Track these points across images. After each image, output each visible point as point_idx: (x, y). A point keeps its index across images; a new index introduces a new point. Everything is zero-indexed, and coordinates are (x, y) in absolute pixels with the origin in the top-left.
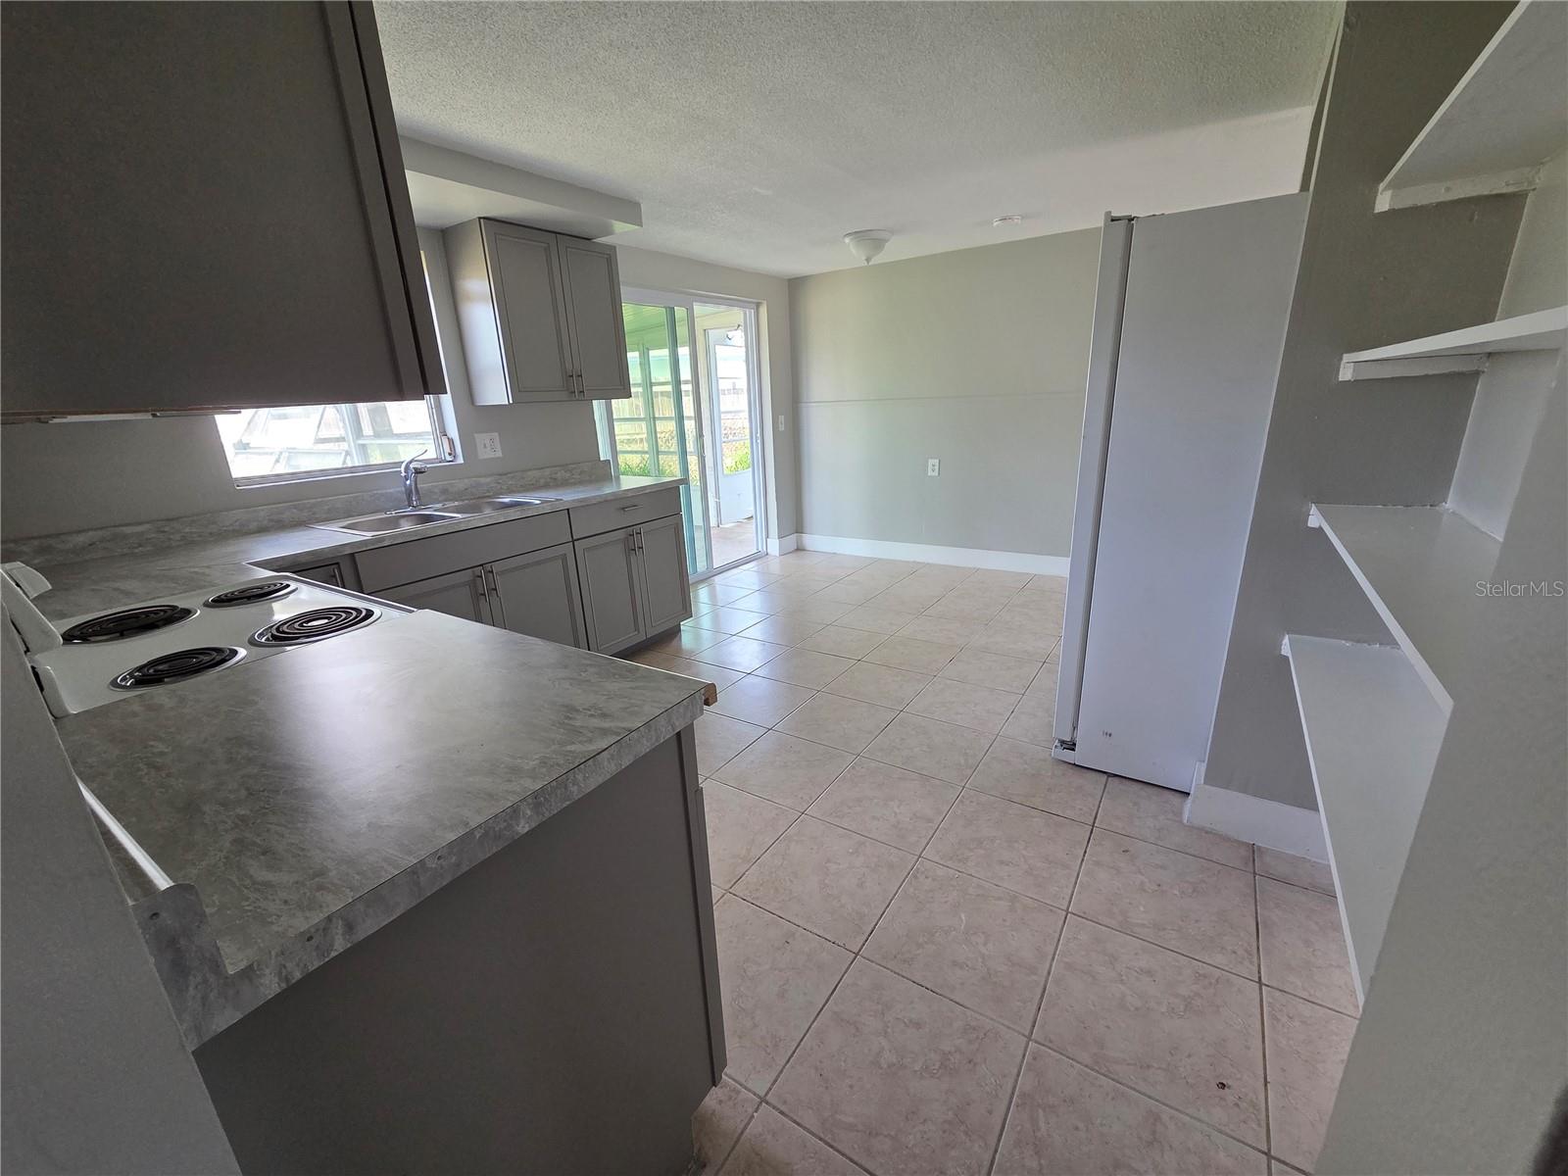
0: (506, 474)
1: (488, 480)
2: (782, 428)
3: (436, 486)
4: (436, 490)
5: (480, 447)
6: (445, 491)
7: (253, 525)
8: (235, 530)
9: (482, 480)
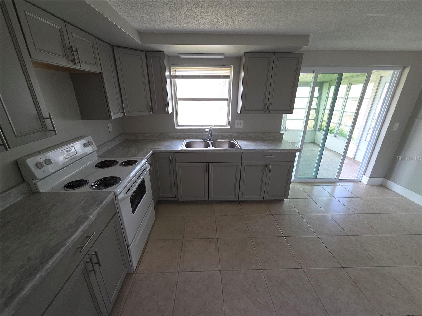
0: (242, 133)
1: (236, 134)
2: (395, 129)
3: (220, 134)
4: (219, 135)
5: (236, 124)
6: (222, 136)
7: (176, 137)
8: (172, 138)
9: (234, 134)
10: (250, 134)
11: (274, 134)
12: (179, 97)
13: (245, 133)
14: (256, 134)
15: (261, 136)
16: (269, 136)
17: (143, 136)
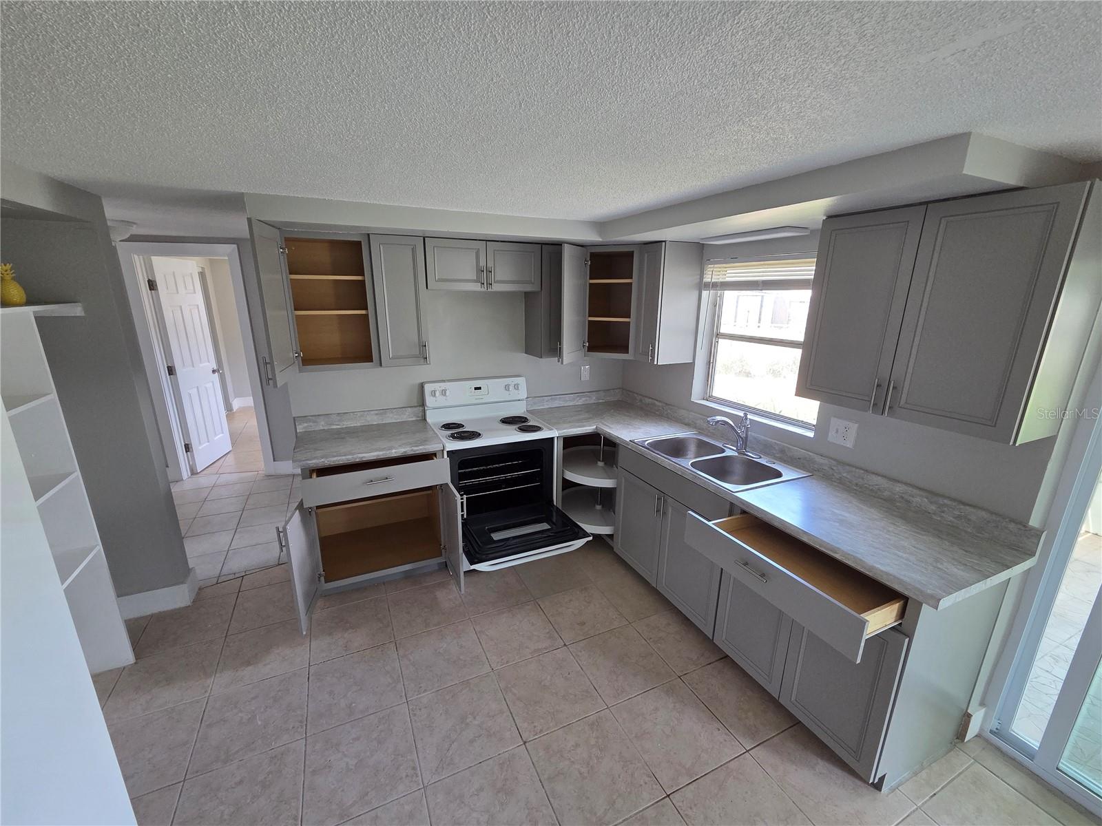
3: (776, 444)
7: (686, 421)
8: (681, 419)
9: (818, 459)
10: (874, 477)
11: (983, 514)
12: (723, 330)
13: (857, 468)
14: (899, 485)
15: (918, 499)
16: (959, 517)
17: (641, 401)
